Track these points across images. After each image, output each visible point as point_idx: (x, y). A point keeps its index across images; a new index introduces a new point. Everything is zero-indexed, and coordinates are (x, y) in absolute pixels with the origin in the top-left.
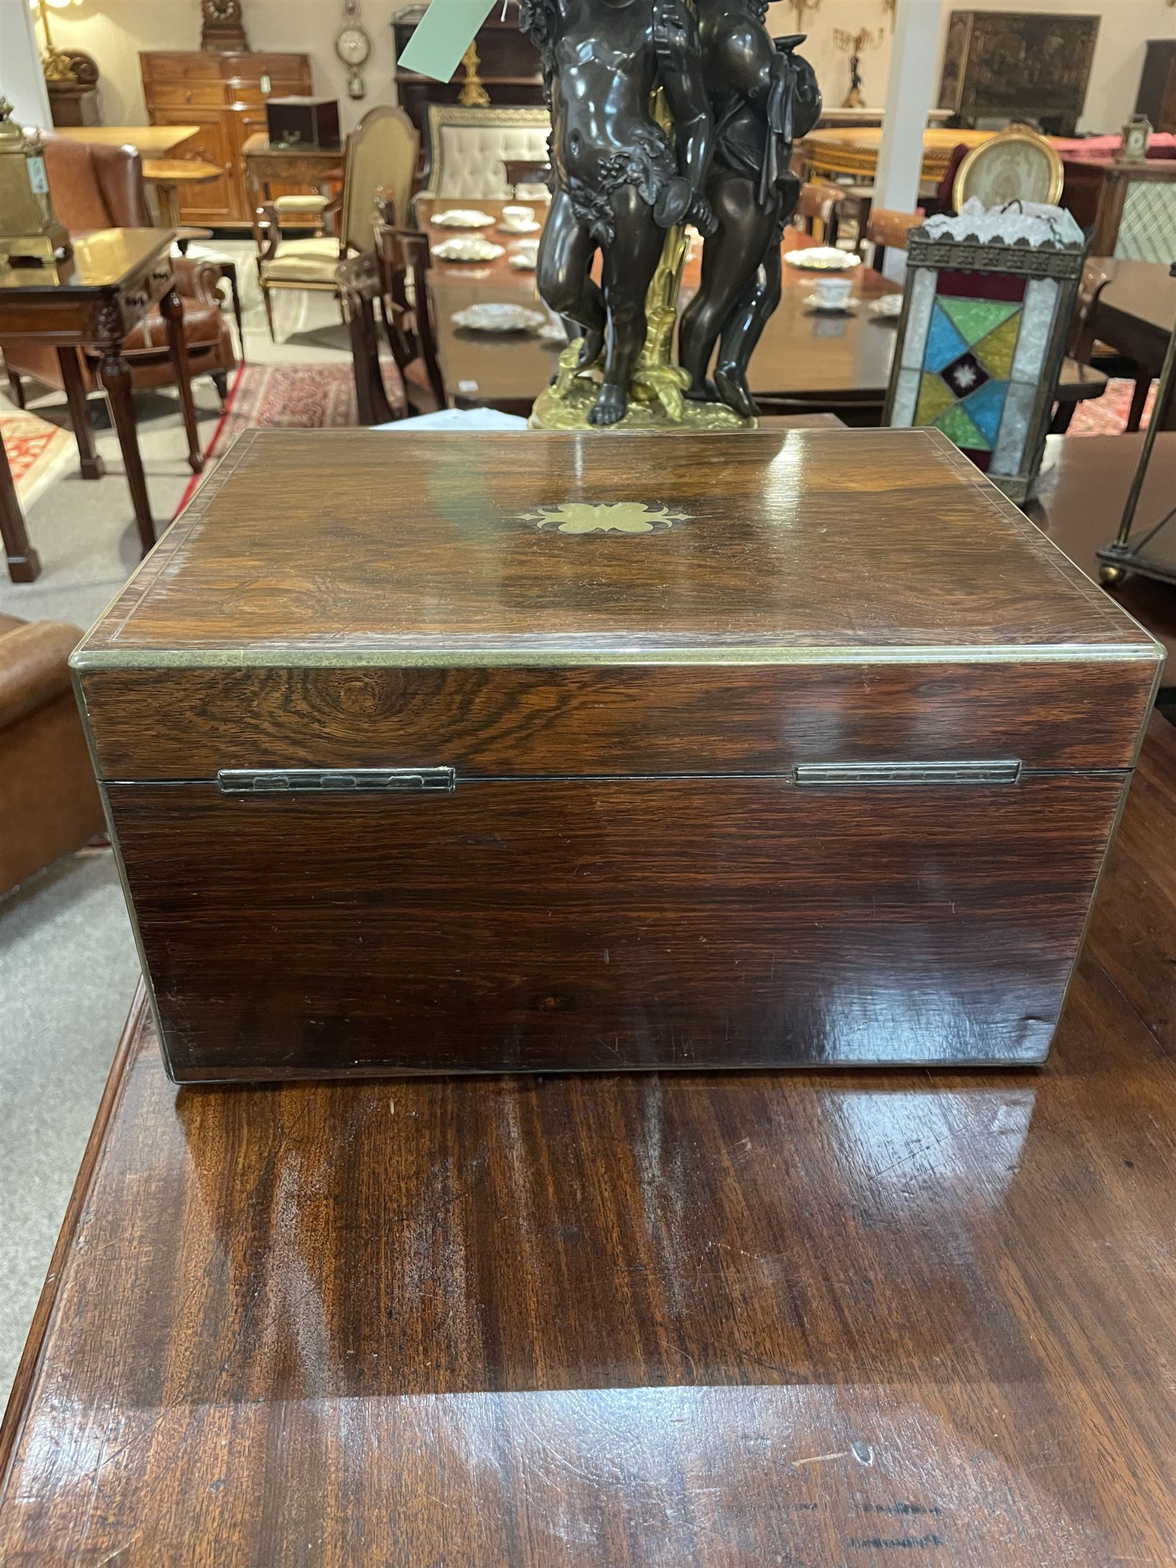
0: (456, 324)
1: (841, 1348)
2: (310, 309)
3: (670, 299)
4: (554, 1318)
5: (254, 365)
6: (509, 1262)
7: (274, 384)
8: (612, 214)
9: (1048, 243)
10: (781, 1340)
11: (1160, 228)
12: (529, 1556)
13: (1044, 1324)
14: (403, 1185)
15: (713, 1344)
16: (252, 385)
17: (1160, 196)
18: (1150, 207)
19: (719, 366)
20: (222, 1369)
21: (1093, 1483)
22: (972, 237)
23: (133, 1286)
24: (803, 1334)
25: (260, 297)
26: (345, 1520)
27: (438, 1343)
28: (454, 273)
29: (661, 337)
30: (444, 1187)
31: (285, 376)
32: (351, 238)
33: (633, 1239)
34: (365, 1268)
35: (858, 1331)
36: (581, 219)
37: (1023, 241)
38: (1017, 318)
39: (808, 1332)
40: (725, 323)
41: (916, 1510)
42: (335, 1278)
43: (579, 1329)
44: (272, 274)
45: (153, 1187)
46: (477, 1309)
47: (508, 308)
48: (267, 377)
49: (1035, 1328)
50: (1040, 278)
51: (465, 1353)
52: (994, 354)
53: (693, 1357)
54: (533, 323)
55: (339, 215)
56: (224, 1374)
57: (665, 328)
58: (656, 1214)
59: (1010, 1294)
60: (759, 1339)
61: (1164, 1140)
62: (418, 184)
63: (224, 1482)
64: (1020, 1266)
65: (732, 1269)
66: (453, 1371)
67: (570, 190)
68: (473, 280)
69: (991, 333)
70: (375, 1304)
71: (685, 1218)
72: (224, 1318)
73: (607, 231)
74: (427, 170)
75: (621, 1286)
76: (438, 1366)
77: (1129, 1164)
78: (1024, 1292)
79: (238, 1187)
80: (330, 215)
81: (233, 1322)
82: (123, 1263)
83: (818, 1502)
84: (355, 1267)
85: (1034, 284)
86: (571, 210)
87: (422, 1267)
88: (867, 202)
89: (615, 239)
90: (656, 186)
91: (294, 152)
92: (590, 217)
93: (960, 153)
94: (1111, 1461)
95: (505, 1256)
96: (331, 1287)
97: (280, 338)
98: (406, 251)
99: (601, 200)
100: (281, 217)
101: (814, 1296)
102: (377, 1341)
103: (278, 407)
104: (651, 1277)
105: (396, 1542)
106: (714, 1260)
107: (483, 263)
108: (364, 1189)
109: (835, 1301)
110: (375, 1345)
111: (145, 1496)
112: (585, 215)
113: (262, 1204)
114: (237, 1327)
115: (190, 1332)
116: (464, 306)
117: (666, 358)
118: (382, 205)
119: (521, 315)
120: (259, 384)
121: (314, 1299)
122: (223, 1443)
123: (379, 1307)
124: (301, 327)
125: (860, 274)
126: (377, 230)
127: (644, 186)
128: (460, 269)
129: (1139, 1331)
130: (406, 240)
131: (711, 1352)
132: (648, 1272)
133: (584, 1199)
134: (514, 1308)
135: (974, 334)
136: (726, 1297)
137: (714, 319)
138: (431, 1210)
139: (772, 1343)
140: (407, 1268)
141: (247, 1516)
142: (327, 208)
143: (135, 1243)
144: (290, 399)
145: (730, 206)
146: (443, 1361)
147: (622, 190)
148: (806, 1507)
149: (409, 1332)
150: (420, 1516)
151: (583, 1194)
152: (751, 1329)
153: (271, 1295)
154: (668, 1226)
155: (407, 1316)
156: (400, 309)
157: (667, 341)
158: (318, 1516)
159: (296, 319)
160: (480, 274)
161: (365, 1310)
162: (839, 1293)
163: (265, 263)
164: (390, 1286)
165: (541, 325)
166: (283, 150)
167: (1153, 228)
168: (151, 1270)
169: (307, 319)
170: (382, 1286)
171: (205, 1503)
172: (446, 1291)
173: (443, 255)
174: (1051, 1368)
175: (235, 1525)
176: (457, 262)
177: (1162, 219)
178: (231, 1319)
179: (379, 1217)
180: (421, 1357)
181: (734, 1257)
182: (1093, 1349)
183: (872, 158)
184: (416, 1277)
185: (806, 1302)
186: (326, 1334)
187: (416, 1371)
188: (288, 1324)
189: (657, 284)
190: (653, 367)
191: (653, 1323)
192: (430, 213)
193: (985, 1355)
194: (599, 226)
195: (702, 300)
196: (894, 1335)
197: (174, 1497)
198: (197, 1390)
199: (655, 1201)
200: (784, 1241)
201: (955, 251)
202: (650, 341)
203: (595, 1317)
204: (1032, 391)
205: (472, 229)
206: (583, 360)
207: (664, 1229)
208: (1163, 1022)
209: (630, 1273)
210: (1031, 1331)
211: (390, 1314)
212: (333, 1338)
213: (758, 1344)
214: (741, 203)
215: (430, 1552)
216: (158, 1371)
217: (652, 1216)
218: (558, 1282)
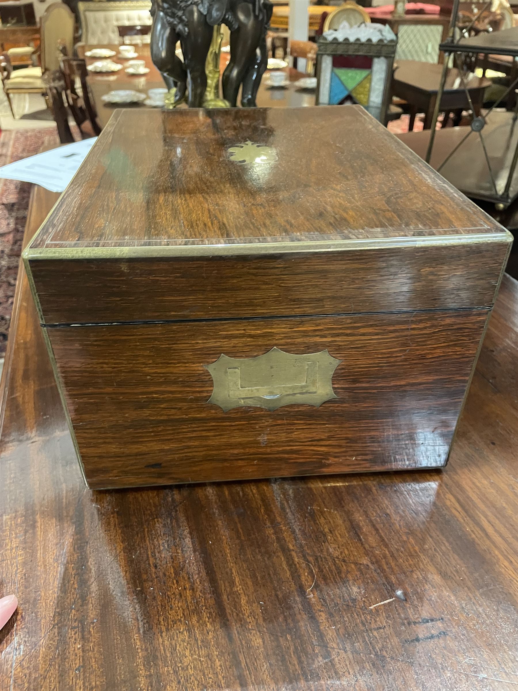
0: (104, 101)
1: (381, 548)
2: (30, 103)
3: (216, 66)
4: (240, 555)
5: (6, 131)
6: (212, 531)
7: (17, 139)
8: (186, 20)
9: (381, 41)
10: (352, 549)
11: (413, 46)
12: (249, 677)
13: (471, 522)
14: (151, 501)
15: (320, 556)
16: (6, 140)
17: (412, 31)
18: (408, 36)
19: (243, 97)
20: (72, 609)
21: (510, 594)
22: (346, 39)
23: (16, 574)
24: (362, 544)
25: (6, 98)
26: (151, 676)
27: (183, 577)
28: (99, 78)
29: (214, 85)
30: (173, 499)
31: (22, 134)
32: (47, 66)
33: (271, 511)
34: (139, 545)
35: (387, 539)
36: (170, 24)
37: (369, 40)
38: (369, 77)
39: (364, 543)
40: (244, 76)
41: (432, 620)
42: (124, 553)
43: (253, 559)
44: (11, 86)
45: (19, 520)
46: (200, 557)
47: (128, 92)
48: (13, 136)
49: (468, 524)
50: (378, 57)
51: (198, 580)
52: (360, 94)
53: (311, 564)
54: (141, 99)
55: (39, 57)
56: (73, 611)
57: (215, 80)
58: (281, 497)
59: (454, 511)
60: (342, 550)
61: (506, 431)
62: (77, 39)
63: (82, 667)
64: (455, 497)
65: (322, 518)
66: (193, 589)
67: (163, 10)
68: (109, 81)
69: (358, 84)
70: (147, 562)
71: (295, 497)
72: (69, 582)
73: (184, 29)
74: (80, 32)
75: (271, 535)
76: (185, 589)
77: (493, 444)
78: (460, 509)
79: (65, 514)
80: (35, 57)
81: (73, 583)
82: (9, 562)
83: (386, 625)
84: (134, 545)
85: (376, 60)
86: (165, 20)
87: (168, 541)
88: (285, 40)
89: (189, 33)
90: (207, 5)
91: (14, 28)
92: (175, 22)
93: (325, 16)
94: (516, 582)
95: (209, 529)
96: (123, 558)
97: (17, 117)
98: (75, 68)
99: (180, 13)
100: (11, 60)
101: (363, 525)
102: (152, 581)
103: (20, 150)
104: (284, 528)
105: (179, 682)
106: (313, 515)
107: (113, 73)
108: (132, 506)
109: (374, 526)
110: (150, 583)
111: (41, 681)
112: (173, 22)
113: (79, 521)
114: (76, 586)
115: (51, 592)
116: (107, 92)
117: (217, 95)
118: (61, 48)
119: (134, 95)
120: (9, 140)
121: (115, 565)
122: (79, 646)
123: (149, 564)
124: (27, 111)
125: (288, 70)
126: (60, 59)
127: (200, 6)
128: (102, 76)
129: (514, 519)
130: (74, 63)
131: (319, 560)
132: (282, 526)
133: (244, 495)
134: (219, 553)
135: (351, 85)
136: (322, 532)
137: (238, 74)
138: (169, 511)
139: (348, 550)
140: (161, 542)
141: (98, 683)
142: (34, 53)
143: (14, 551)
144: (26, 145)
145: (242, 17)
146: (187, 586)
147: (190, 7)
148: (380, 628)
149: (167, 574)
150: (189, 667)
151: (243, 492)
152: (337, 546)
153: (91, 567)
154: (287, 502)
155: (165, 566)
156: (75, 97)
157: (217, 87)
158: (135, 677)
159: (24, 107)
160: (112, 78)
161: (143, 566)
162: (374, 522)
163: (6, 81)
164: (153, 553)
165: (145, 99)
166: (9, 27)
167: (410, 46)
168: (25, 564)
169: (30, 107)
170: (149, 553)
171: (74, 680)
172: (182, 551)
173: (93, 70)
174: (479, 543)
175: (92, 688)
176: (100, 73)
177: (414, 41)
178: (72, 582)
179: (142, 519)
180: (176, 585)
181: (322, 513)
182: (496, 531)
183: (285, 20)
184: (166, 546)
185: (360, 528)
186: (124, 582)
187: (174, 593)
188: (104, 580)
189: (210, 58)
190: (211, 100)
191: (289, 550)
192: (84, 52)
193: (448, 541)
194: (180, 27)
195: (232, 65)
196: (405, 538)
197: (57, 679)
198: (60, 621)
199: (279, 492)
200: (344, 502)
201: (339, 46)
202: (210, 87)
203: (260, 552)
204: (378, 111)
205: (105, 58)
206: (177, 98)
207: (286, 504)
208: (494, 378)
209: (273, 528)
210: (466, 526)
211: (156, 567)
212: (128, 584)
213: (341, 553)
214: (247, 16)
215: (198, 685)
216: (36, 616)
217: (279, 499)
218: (239, 538)
